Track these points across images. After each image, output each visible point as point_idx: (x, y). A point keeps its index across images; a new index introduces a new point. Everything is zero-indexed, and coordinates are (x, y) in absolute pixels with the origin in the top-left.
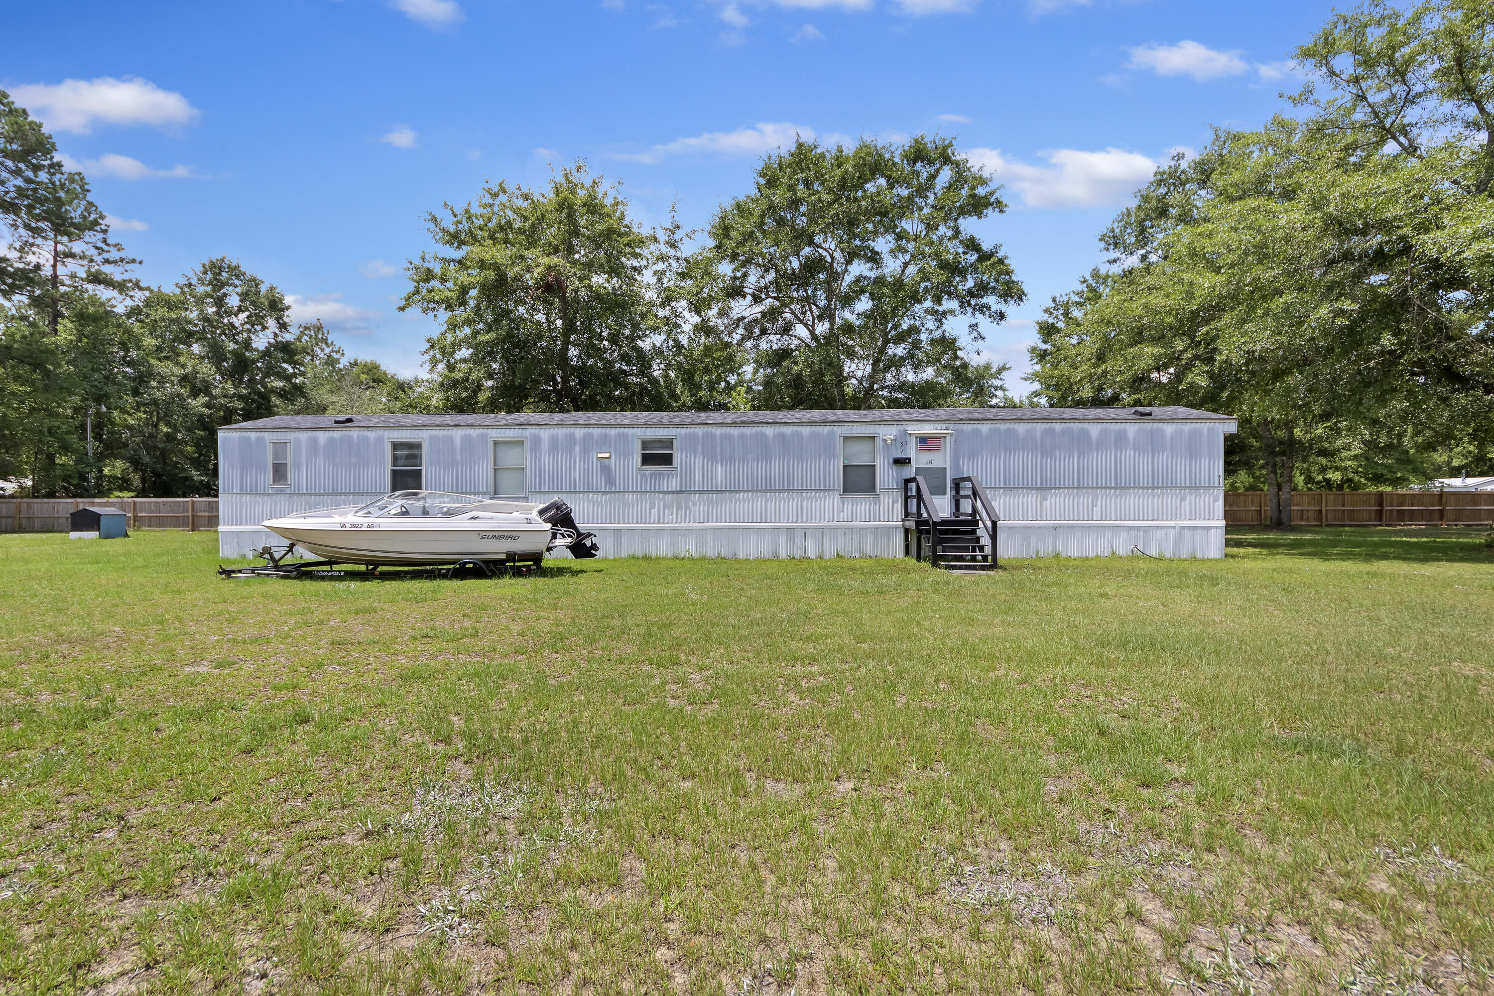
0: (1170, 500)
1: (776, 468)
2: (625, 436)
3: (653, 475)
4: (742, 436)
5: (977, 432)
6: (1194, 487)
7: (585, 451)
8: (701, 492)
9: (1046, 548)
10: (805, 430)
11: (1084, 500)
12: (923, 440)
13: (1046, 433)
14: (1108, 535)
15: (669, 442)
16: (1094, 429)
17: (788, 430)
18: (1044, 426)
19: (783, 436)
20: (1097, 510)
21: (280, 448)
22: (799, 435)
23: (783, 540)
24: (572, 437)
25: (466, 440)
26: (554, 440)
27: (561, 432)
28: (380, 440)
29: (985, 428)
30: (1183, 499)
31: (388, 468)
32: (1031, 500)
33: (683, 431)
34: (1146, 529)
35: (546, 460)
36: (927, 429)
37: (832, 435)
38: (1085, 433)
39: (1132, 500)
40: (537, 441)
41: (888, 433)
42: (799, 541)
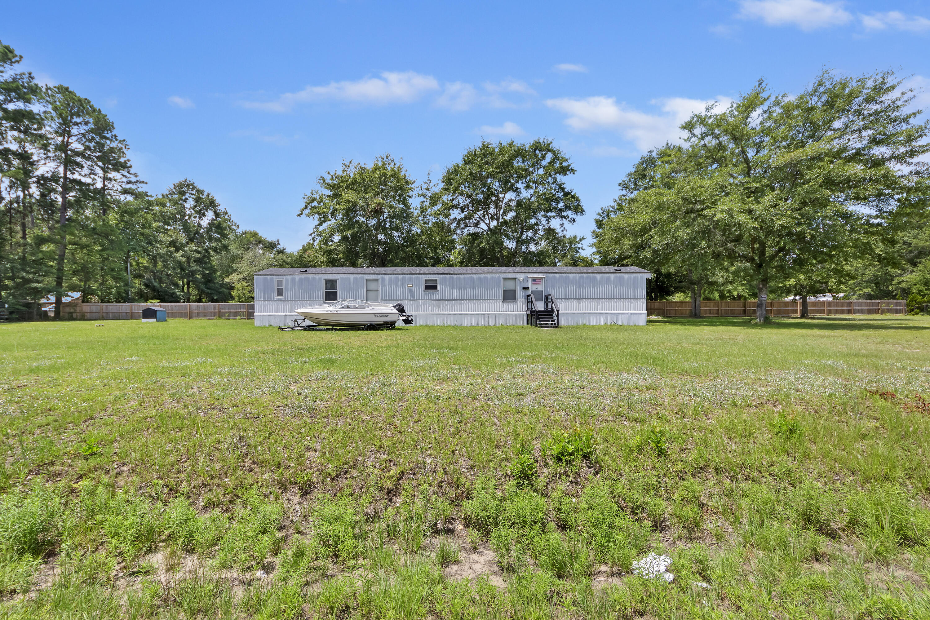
0: (626, 303)
1: (478, 291)
2: (419, 278)
3: (430, 293)
4: (464, 278)
5: (554, 277)
6: (636, 298)
7: (403, 285)
8: (448, 300)
9: (580, 322)
10: (489, 276)
11: (594, 303)
12: (534, 280)
13: (580, 277)
14: (604, 317)
15: (436, 281)
16: (598, 276)
17: (482, 276)
18: (580, 275)
19: (480, 278)
20: (599, 307)
21: (280, 282)
22: (486, 278)
23: (480, 319)
24: (398, 278)
25: (355, 279)
26: (390, 279)
27: (393, 276)
28: (320, 279)
29: (557, 275)
30: (631, 303)
31: (324, 290)
32: (575, 303)
33: (441, 276)
34: (618, 315)
35: (387, 288)
36: (536, 276)
37: (499, 278)
38: (595, 278)
39: (613, 303)
40: (383, 279)
41: (521, 277)
42: (486, 319)
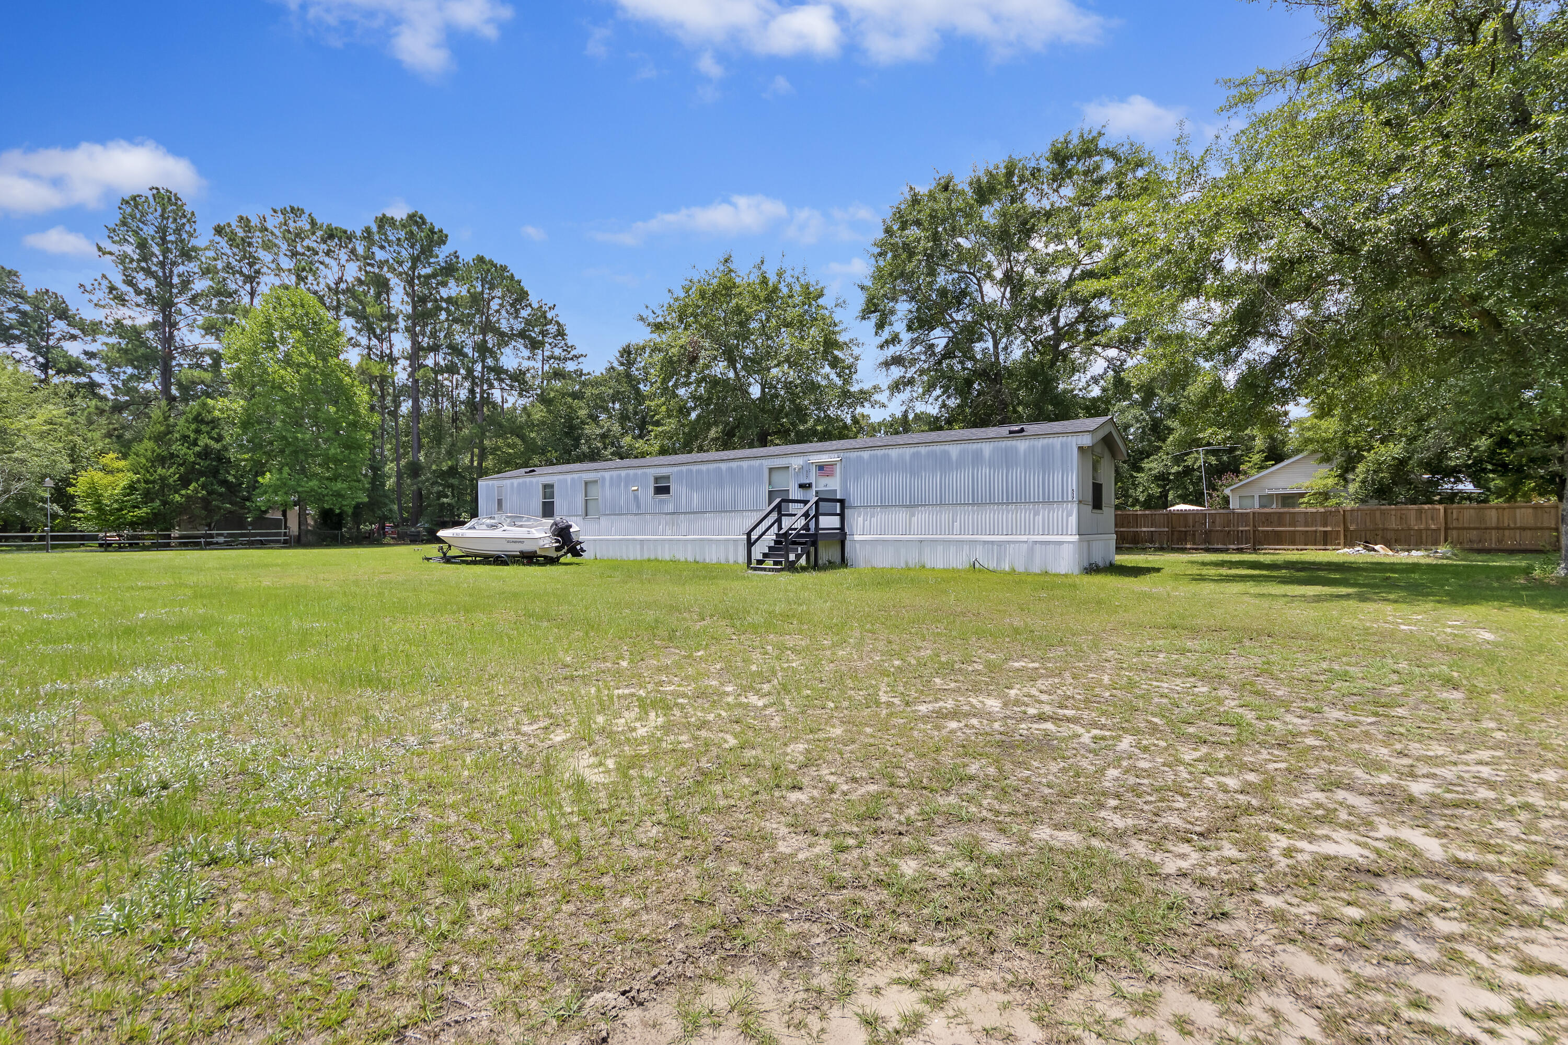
0: (1022, 515)
1: (728, 493)
2: (645, 474)
3: (660, 501)
4: (698, 472)
5: (860, 459)
6: (1048, 502)
7: (626, 486)
8: (685, 513)
9: (913, 558)
10: (745, 464)
11: (945, 516)
12: (821, 467)
13: (915, 456)
14: (966, 548)
15: (667, 478)
16: (954, 450)
17: (734, 465)
18: (913, 450)
19: (731, 469)
20: (957, 524)
21: (500, 491)
22: (741, 467)
24: (620, 476)
25: (573, 479)
26: (611, 478)
27: (615, 473)
28: (537, 482)
29: (866, 455)
30: (1036, 513)
31: (542, 500)
32: (901, 516)
33: (676, 469)
34: (1000, 544)
35: (608, 492)
36: (824, 458)
37: (761, 465)
38: (946, 454)
39: (988, 516)
40: (604, 479)
41: (796, 462)
